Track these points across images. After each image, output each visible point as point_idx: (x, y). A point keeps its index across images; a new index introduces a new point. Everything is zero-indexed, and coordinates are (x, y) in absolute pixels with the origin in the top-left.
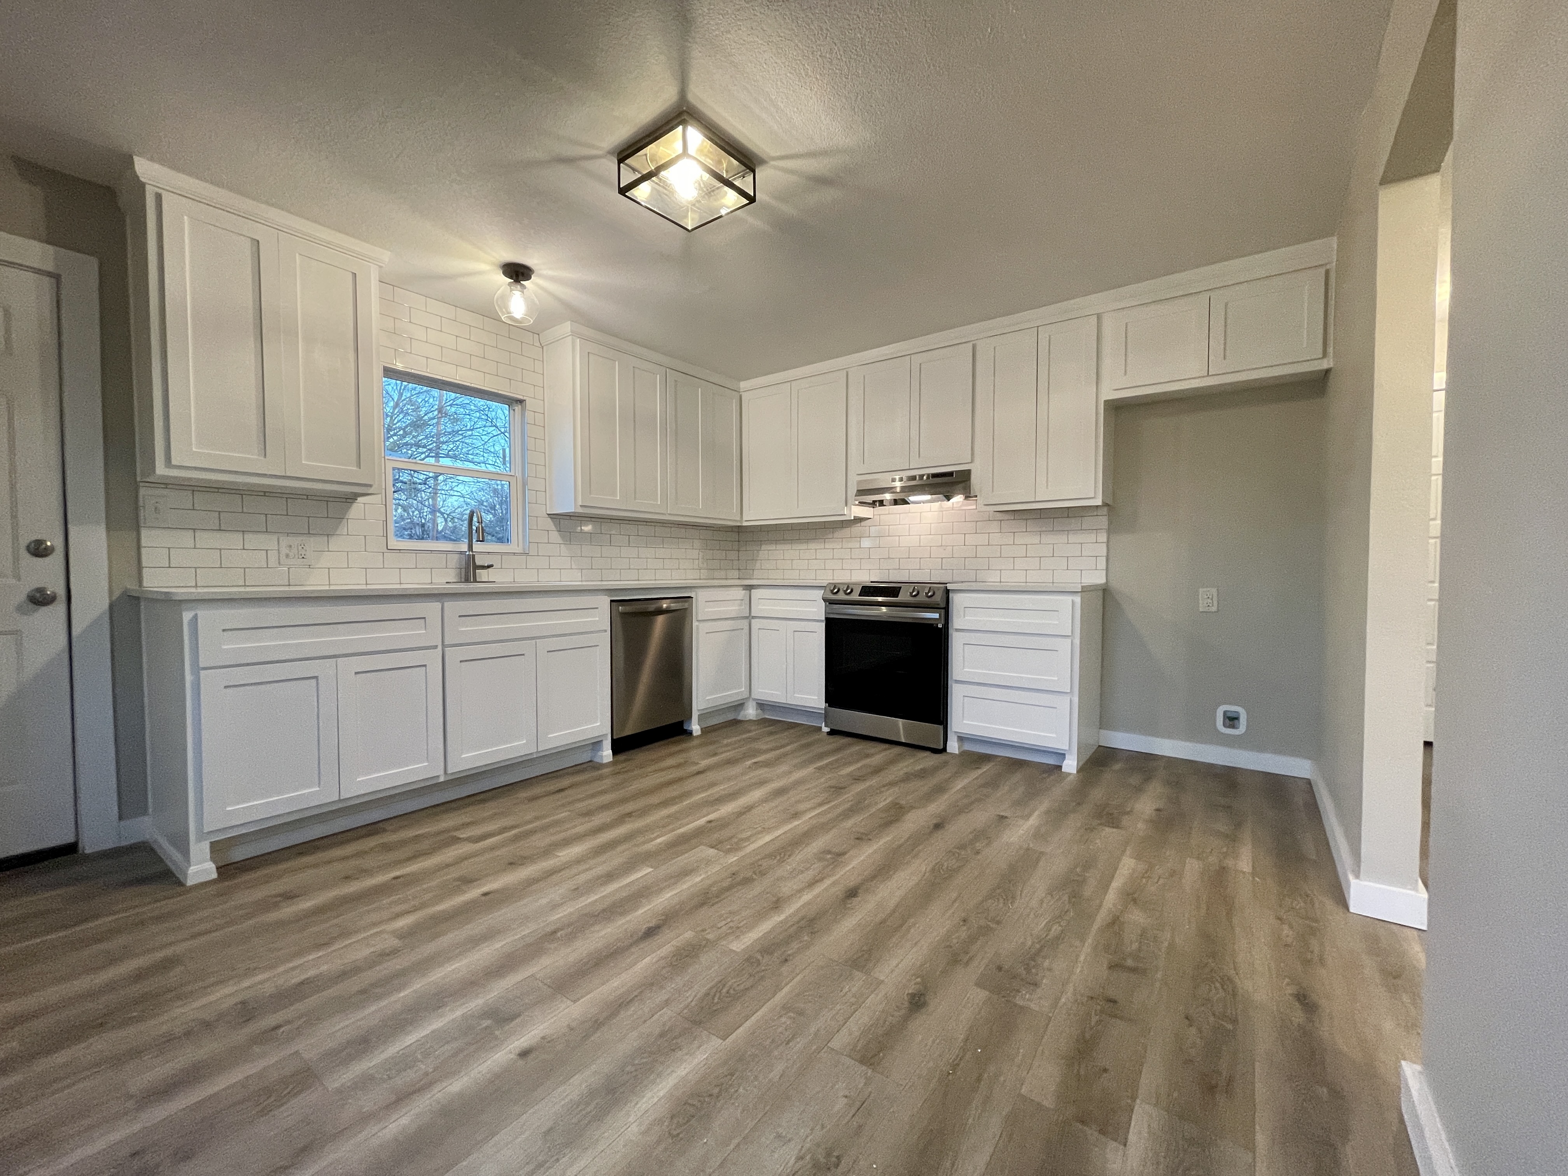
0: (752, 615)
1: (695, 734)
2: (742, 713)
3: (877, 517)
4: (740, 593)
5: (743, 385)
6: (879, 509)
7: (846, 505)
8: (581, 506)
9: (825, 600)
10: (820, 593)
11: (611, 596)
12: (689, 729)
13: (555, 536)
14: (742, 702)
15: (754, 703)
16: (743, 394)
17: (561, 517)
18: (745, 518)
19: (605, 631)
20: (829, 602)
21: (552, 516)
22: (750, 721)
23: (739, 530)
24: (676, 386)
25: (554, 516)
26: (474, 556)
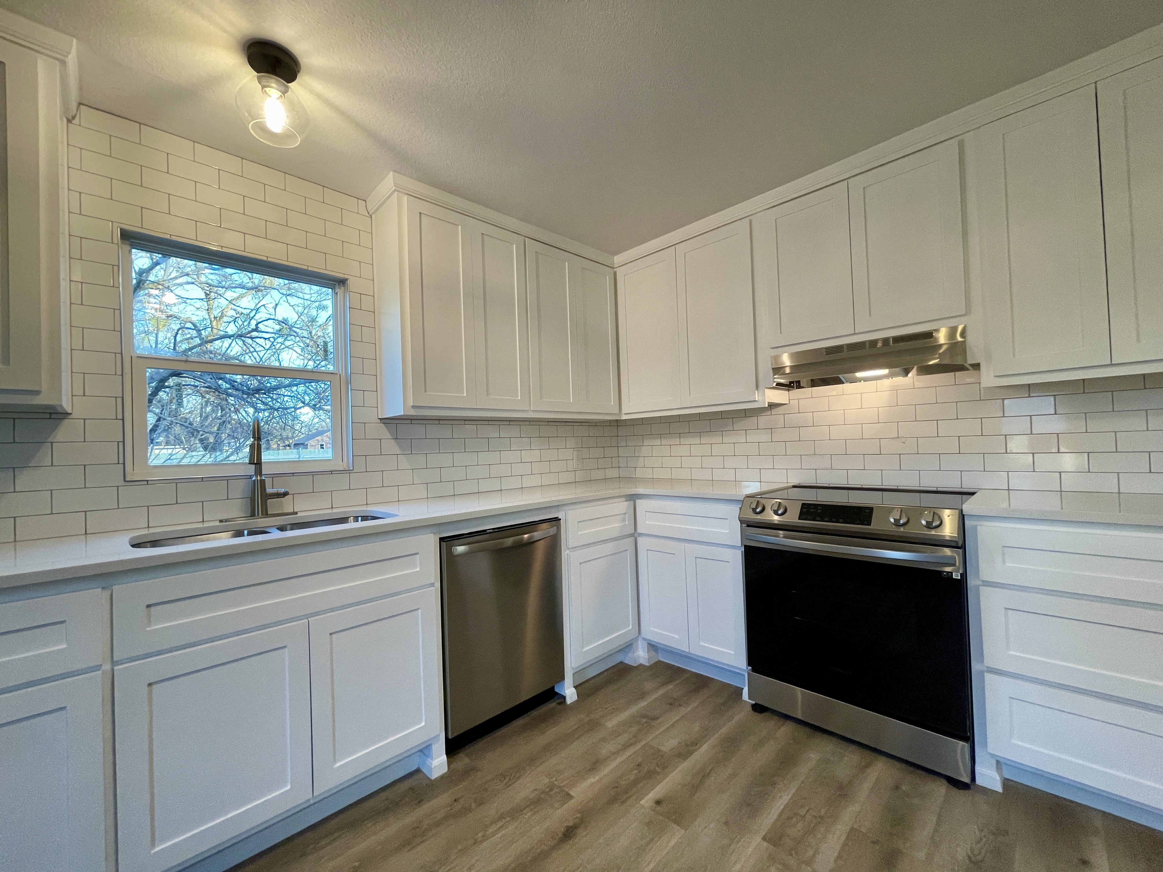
0: (639, 530)
1: (569, 701)
2: (630, 655)
3: (794, 403)
4: (622, 506)
5: (618, 259)
6: (796, 393)
7: (757, 387)
8: (413, 407)
9: (742, 522)
10: (734, 511)
11: (440, 533)
12: (562, 693)
13: (391, 446)
14: (630, 643)
15: (646, 644)
16: (618, 270)
17: (397, 421)
18: (624, 411)
19: (432, 585)
20: (747, 524)
21: (385, 421)
22: (640, 667)
23: (618, 423)
24: (537, 259)
25: (388, 421)
26: (263, 482)
